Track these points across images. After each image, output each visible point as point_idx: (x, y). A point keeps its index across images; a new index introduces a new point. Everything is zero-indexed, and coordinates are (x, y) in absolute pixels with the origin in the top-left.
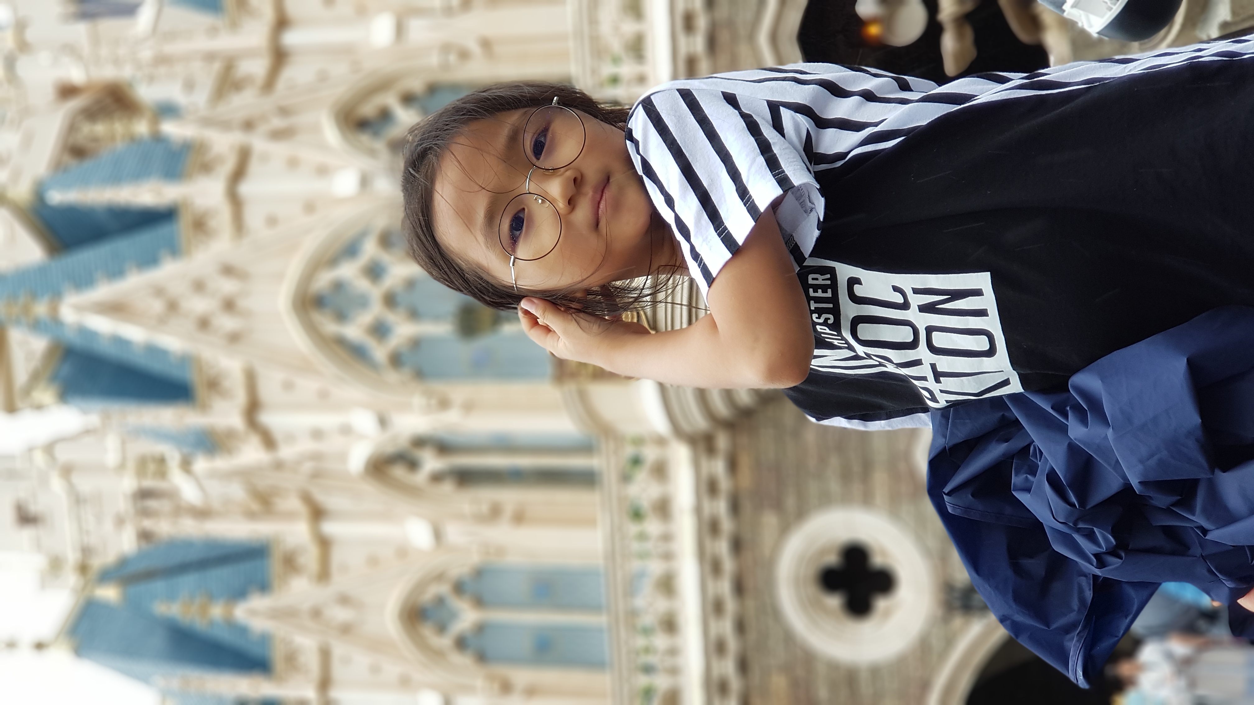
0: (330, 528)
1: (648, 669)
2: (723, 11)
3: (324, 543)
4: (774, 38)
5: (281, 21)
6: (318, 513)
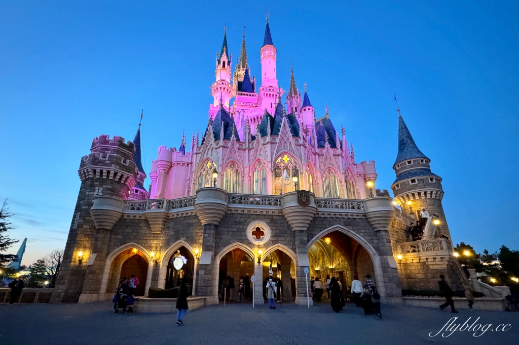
0: (247, 151)
1: (244, 199)
2: (342, 220)
3: (244, 150)
4: (338, 227)
5: (319, 155)
6: (250, 149)
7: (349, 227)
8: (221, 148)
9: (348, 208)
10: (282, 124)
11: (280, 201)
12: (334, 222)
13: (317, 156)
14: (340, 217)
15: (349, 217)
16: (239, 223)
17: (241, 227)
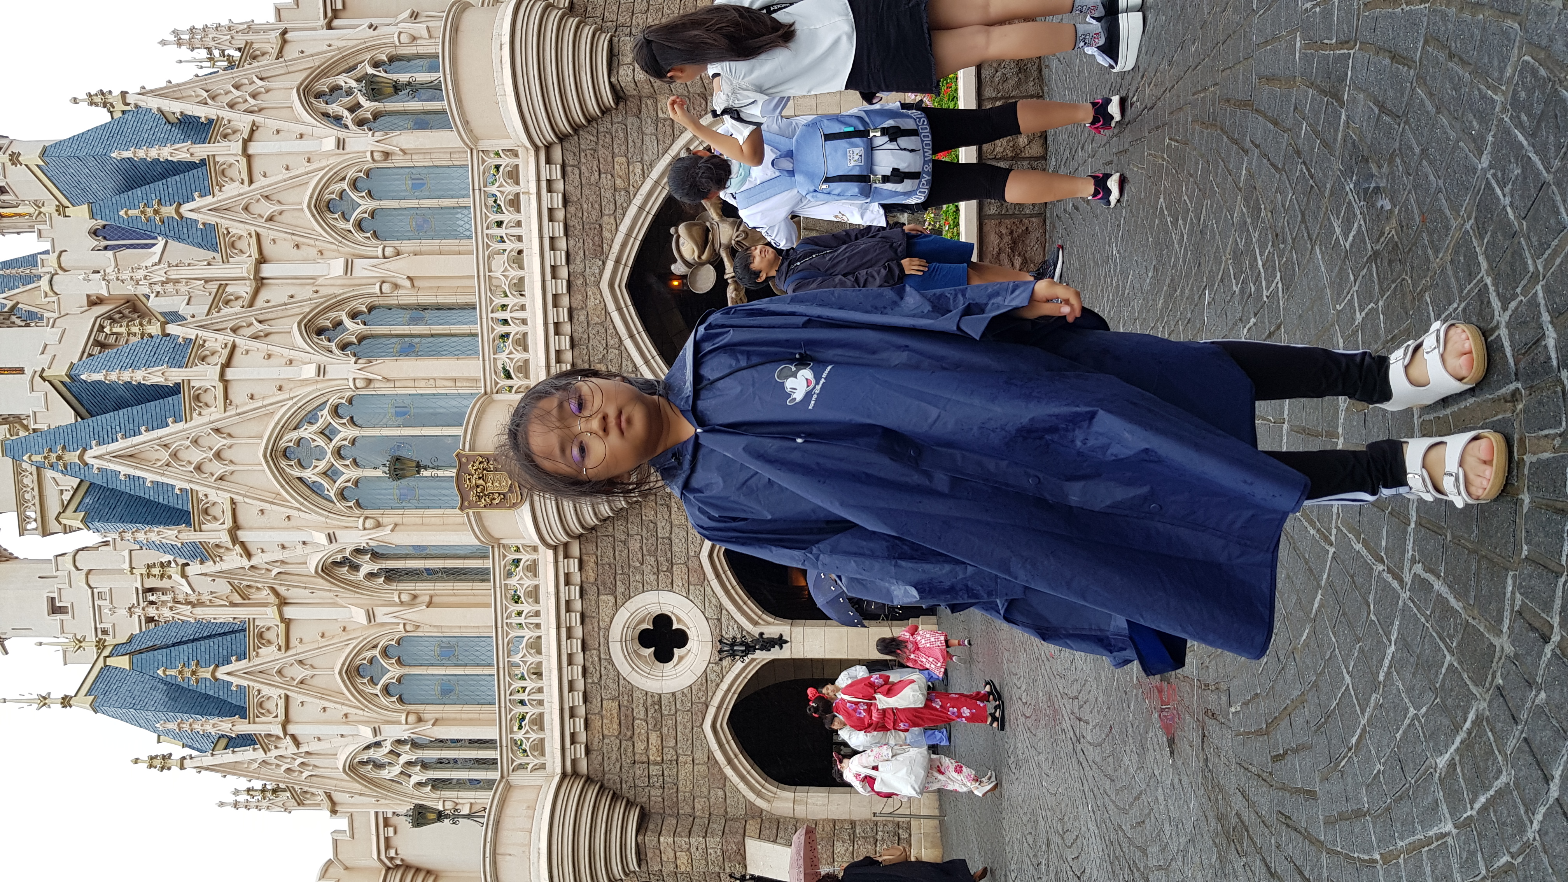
0: (291, 612)
2: (578, 266)
3: (287, 623)
4: (611, 285)
5: (262, 260)
6: (283, 602)
7: (606, 234)
8: (292, 729)
9: (516, 231)
10: (124, 470)
11: (518, 550)
12: (591, 303)
13: (267, 270)
14: (564, 273)
15: (559, 229)
16: (627, 722)
17: (640, 713)
